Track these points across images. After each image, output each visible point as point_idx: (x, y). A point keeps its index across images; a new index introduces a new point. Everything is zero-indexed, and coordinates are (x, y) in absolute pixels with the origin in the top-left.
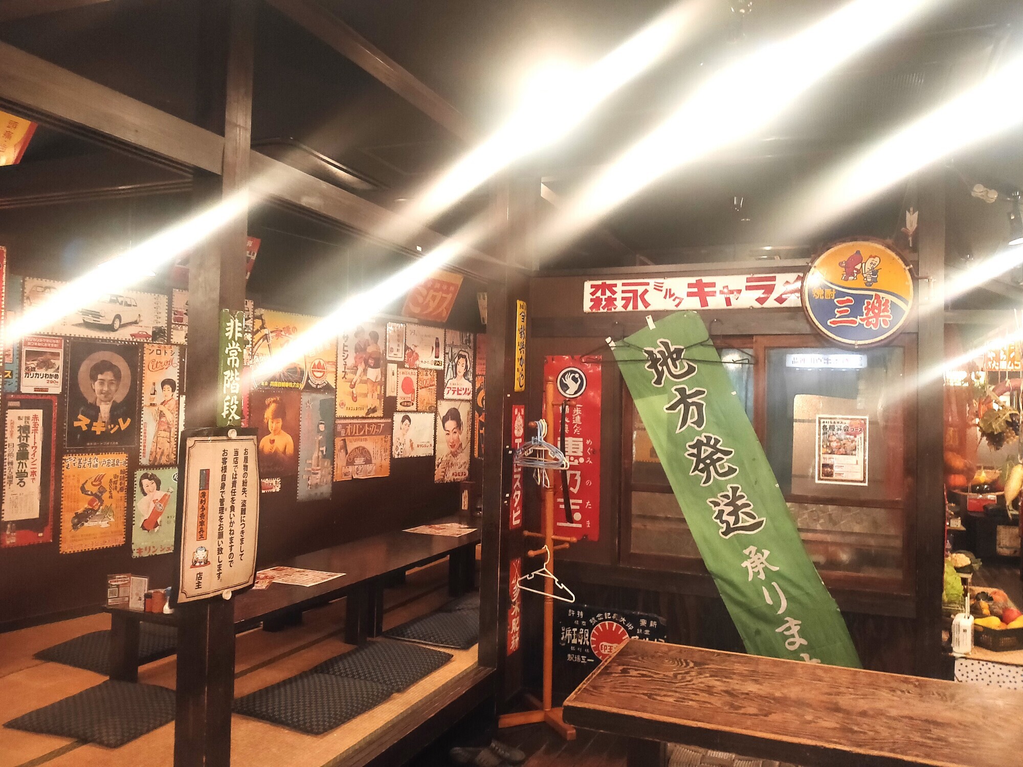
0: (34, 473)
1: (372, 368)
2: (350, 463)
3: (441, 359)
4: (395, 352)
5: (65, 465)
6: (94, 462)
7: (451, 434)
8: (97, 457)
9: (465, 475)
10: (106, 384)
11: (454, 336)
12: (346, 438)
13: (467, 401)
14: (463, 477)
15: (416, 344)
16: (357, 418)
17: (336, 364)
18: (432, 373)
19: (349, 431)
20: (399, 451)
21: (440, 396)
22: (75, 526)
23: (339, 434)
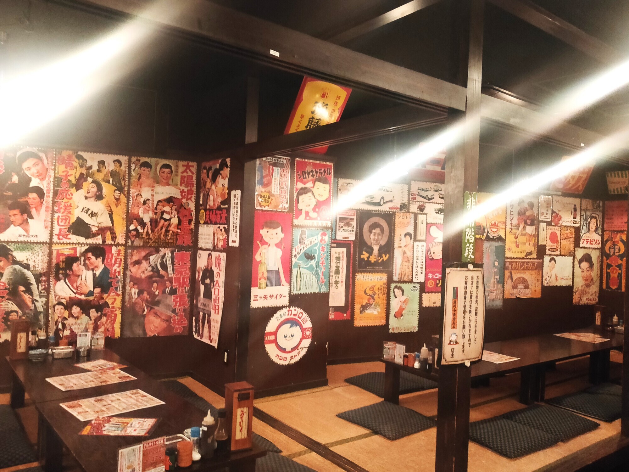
0: (342, 282)
1: (530, 225)
2: (515, 287)
3: (578, 219)
4: (545, 215)
5: (357, 278)
6: (370, 278)
7: (585, 271)
8: (372, 275)
9: (595, 300)
10: (376, 235)
11: (587, 203)
12: (512, 271)
13: (597, 249)
14: (594, 302)
15: (559, 209)
16: (520, 258)
17: (505, 223)
18: (571, 229)
19: (514, 266)
20: (548, 281)
21: (577, 245)
22: (361, 312)
23: (507, 269)
